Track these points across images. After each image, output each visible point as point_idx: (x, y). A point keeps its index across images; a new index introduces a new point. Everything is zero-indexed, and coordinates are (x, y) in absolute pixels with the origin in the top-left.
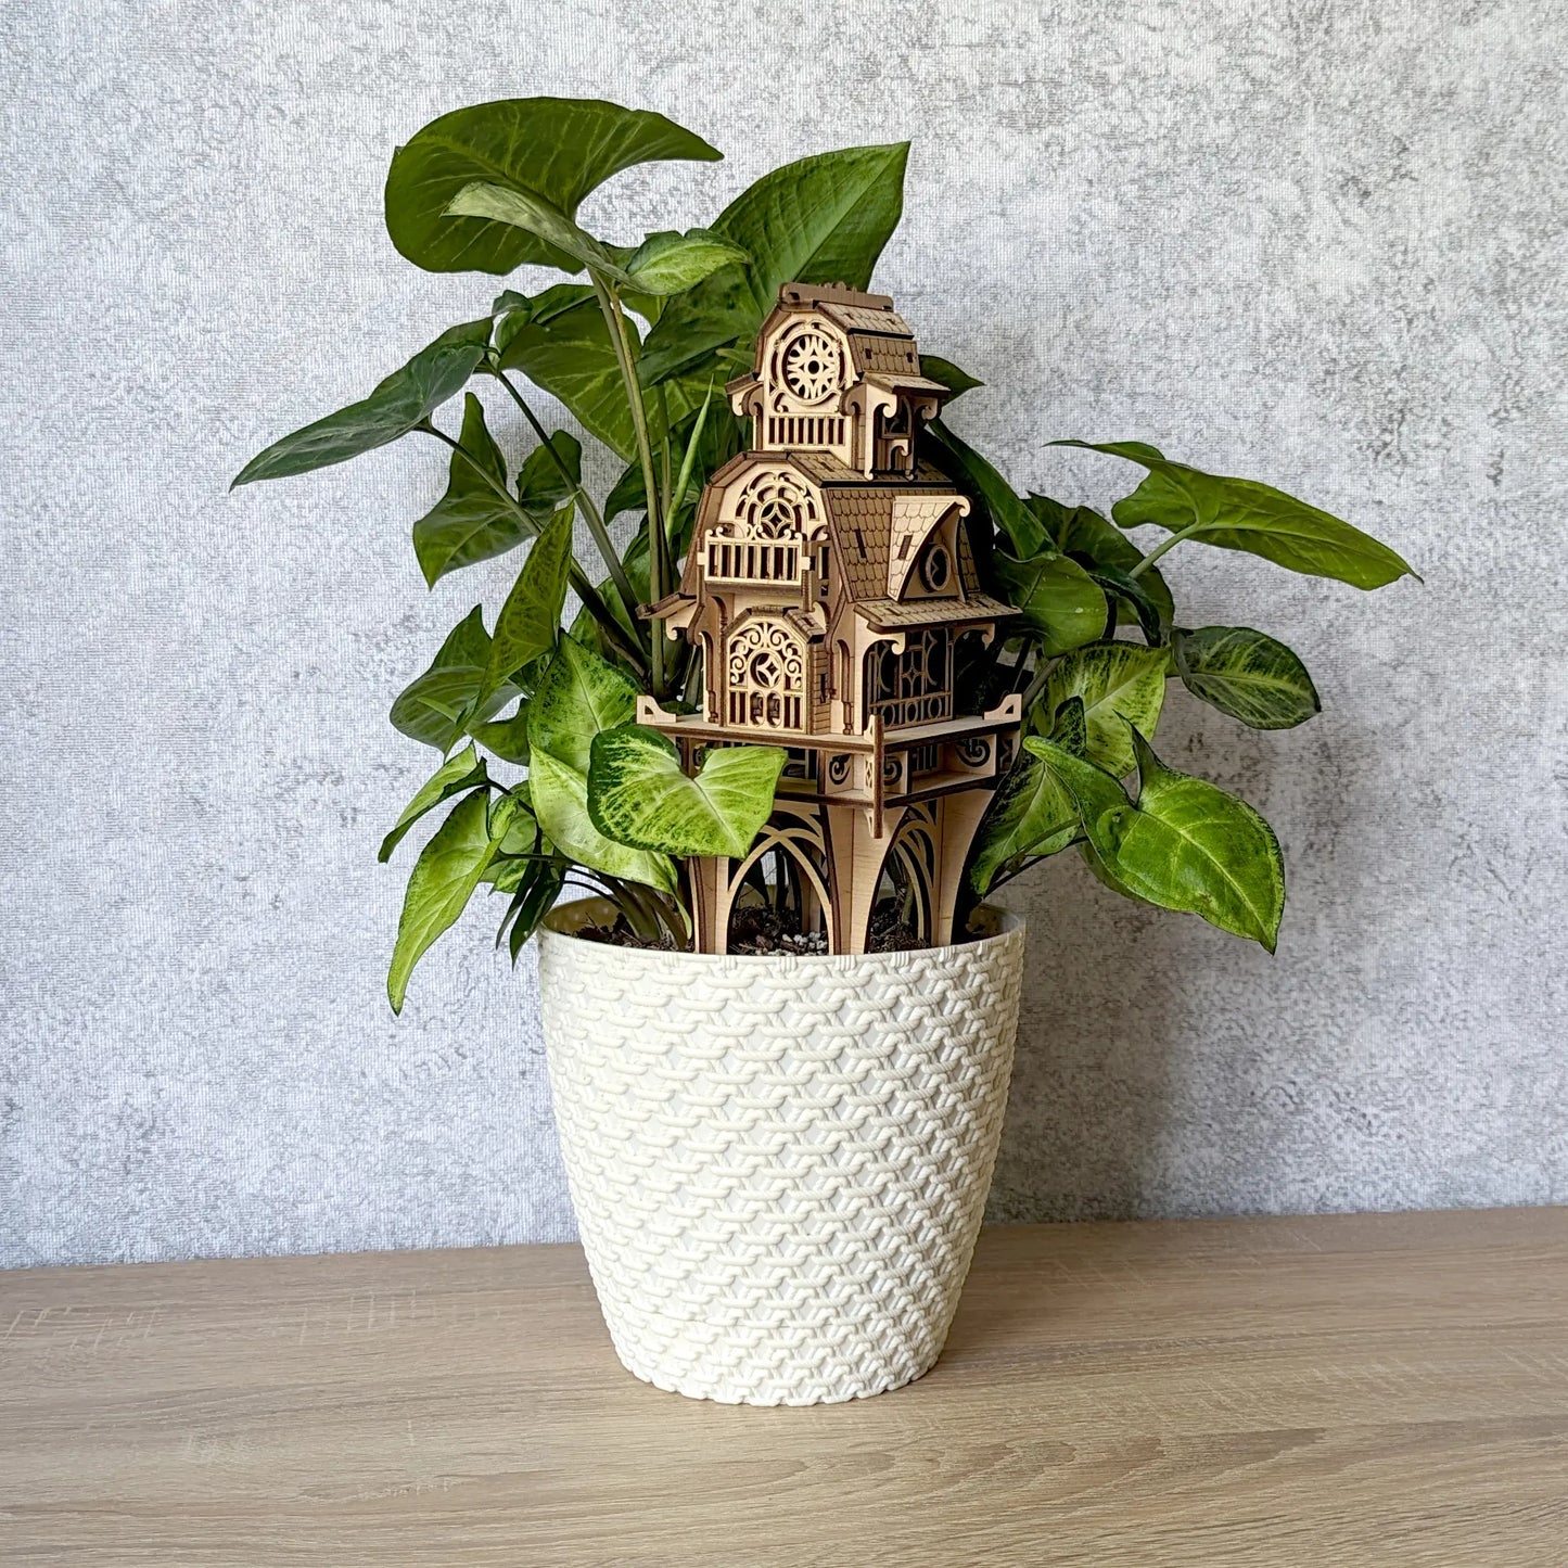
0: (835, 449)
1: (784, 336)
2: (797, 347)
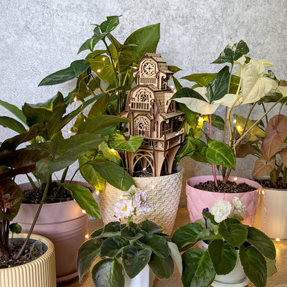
0: (154, 84)
1: (144, 62)
2: (146, 65)
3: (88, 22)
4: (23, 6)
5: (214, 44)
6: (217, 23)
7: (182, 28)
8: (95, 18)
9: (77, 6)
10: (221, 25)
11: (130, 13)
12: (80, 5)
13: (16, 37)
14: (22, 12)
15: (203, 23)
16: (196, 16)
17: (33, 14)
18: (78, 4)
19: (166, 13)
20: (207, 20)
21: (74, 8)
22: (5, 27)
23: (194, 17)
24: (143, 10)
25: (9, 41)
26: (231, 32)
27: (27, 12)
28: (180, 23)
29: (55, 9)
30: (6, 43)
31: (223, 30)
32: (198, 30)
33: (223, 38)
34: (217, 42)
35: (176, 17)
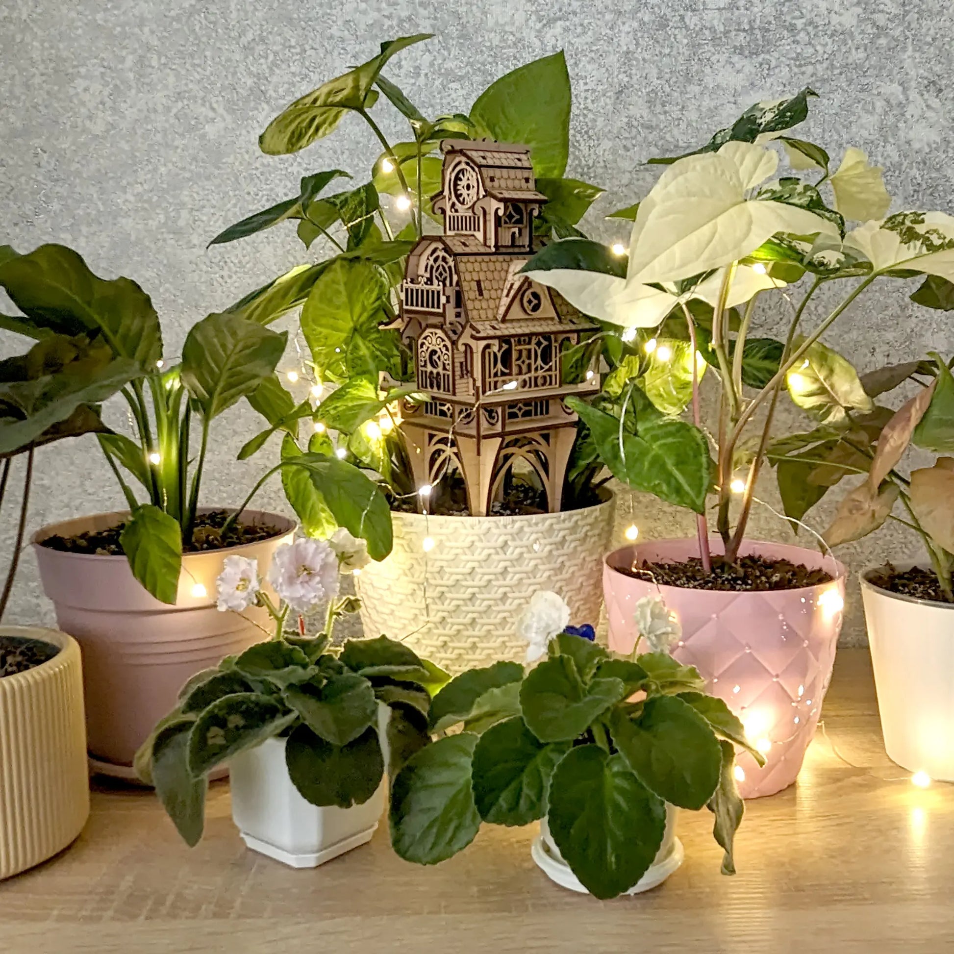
0: (476, 234)
1: (453, 170)
2: (461, 176)
3: (432, 64)
4: (250, 36)
5: (871, 113)
6: (883, 41)
7: (748, 66)
8: (455, 51)
9: (401, 21)
10: (897, 46)
11: (566, 30)
12: (410, 19)
13: (229, 118)
14: (247, 49)
15: (826, 45)
16: (800, 23)
17: (276, 54)
18: (404, 14)
19: (692, 20)
20: (842, 35)
21: (391, 27)
22: (202, 94)
23: (792, 28)
24: (609, 17)
25: (211, 130)
26: (938, 69)
27: (260, 48)
28: (739, 50)
29: (337, 34)
30: (203, 137)
31: (908, 63)
32: (810, 69)
33: (905, 90)
34: (880, 104)
35: (726, 33)
